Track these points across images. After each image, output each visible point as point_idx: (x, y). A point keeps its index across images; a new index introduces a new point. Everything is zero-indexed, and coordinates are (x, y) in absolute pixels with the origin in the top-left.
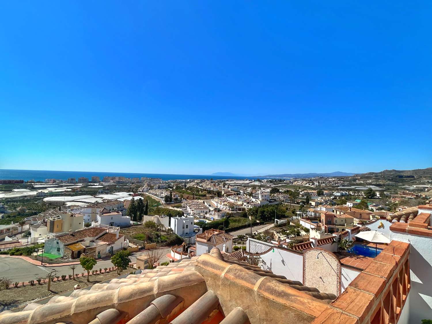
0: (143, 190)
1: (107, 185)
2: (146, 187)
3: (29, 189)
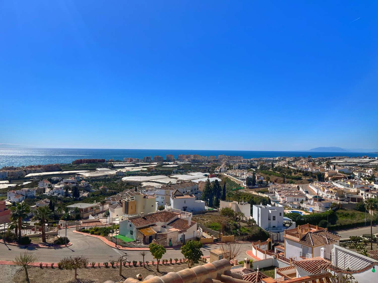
0: (220, 170)
1: (181, 164)
2: (224, 167)
3: (110, 168)
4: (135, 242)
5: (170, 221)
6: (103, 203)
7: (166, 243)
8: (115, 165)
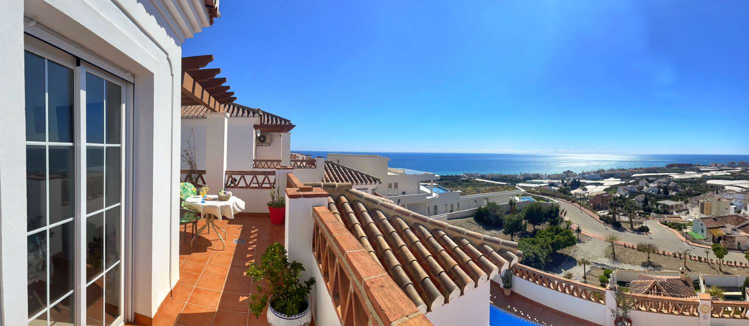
3: (696, 172)
4: (705, 239)
5: (741, 225)
6: (686, 202)
7: (735, 245)
8: (701, 169)
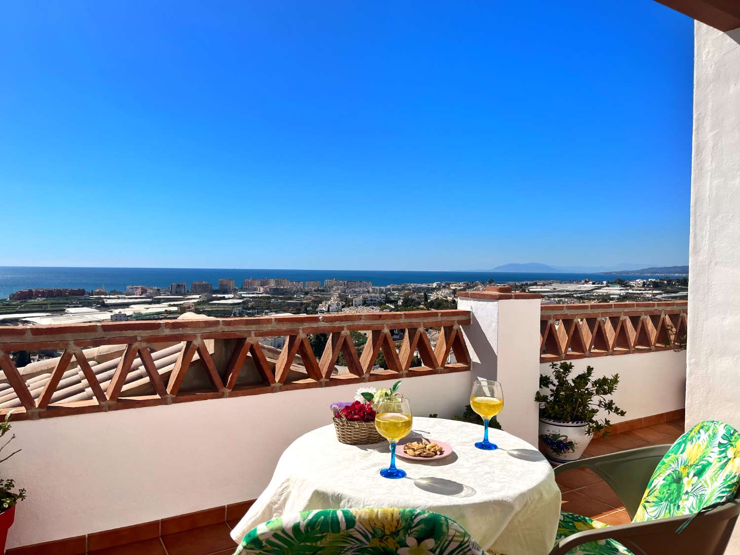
0: (329, 308)
1: (250, 297)
2: (337, 302)
8: (109, 301)
